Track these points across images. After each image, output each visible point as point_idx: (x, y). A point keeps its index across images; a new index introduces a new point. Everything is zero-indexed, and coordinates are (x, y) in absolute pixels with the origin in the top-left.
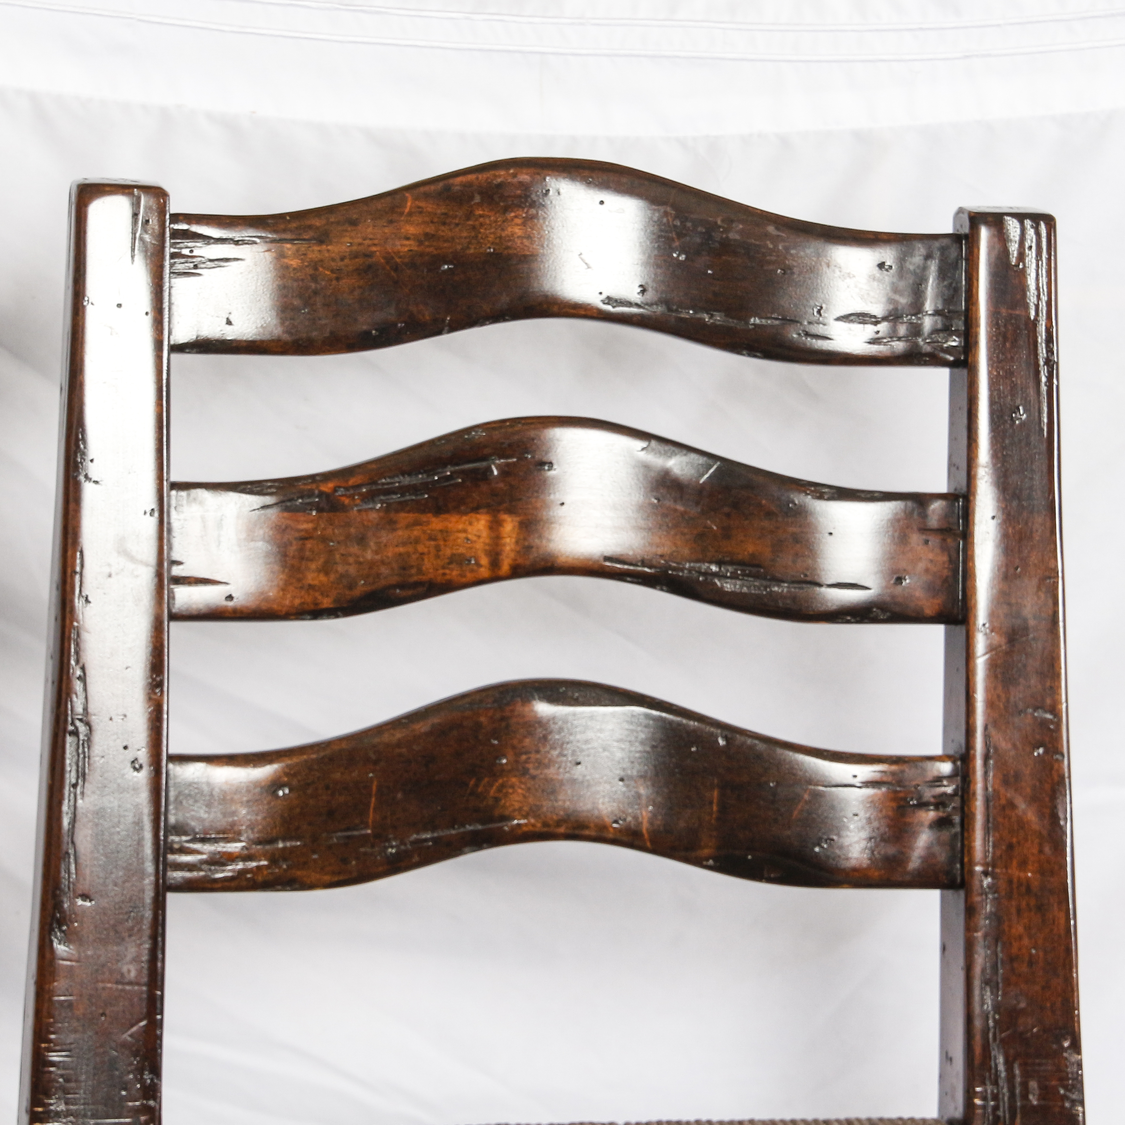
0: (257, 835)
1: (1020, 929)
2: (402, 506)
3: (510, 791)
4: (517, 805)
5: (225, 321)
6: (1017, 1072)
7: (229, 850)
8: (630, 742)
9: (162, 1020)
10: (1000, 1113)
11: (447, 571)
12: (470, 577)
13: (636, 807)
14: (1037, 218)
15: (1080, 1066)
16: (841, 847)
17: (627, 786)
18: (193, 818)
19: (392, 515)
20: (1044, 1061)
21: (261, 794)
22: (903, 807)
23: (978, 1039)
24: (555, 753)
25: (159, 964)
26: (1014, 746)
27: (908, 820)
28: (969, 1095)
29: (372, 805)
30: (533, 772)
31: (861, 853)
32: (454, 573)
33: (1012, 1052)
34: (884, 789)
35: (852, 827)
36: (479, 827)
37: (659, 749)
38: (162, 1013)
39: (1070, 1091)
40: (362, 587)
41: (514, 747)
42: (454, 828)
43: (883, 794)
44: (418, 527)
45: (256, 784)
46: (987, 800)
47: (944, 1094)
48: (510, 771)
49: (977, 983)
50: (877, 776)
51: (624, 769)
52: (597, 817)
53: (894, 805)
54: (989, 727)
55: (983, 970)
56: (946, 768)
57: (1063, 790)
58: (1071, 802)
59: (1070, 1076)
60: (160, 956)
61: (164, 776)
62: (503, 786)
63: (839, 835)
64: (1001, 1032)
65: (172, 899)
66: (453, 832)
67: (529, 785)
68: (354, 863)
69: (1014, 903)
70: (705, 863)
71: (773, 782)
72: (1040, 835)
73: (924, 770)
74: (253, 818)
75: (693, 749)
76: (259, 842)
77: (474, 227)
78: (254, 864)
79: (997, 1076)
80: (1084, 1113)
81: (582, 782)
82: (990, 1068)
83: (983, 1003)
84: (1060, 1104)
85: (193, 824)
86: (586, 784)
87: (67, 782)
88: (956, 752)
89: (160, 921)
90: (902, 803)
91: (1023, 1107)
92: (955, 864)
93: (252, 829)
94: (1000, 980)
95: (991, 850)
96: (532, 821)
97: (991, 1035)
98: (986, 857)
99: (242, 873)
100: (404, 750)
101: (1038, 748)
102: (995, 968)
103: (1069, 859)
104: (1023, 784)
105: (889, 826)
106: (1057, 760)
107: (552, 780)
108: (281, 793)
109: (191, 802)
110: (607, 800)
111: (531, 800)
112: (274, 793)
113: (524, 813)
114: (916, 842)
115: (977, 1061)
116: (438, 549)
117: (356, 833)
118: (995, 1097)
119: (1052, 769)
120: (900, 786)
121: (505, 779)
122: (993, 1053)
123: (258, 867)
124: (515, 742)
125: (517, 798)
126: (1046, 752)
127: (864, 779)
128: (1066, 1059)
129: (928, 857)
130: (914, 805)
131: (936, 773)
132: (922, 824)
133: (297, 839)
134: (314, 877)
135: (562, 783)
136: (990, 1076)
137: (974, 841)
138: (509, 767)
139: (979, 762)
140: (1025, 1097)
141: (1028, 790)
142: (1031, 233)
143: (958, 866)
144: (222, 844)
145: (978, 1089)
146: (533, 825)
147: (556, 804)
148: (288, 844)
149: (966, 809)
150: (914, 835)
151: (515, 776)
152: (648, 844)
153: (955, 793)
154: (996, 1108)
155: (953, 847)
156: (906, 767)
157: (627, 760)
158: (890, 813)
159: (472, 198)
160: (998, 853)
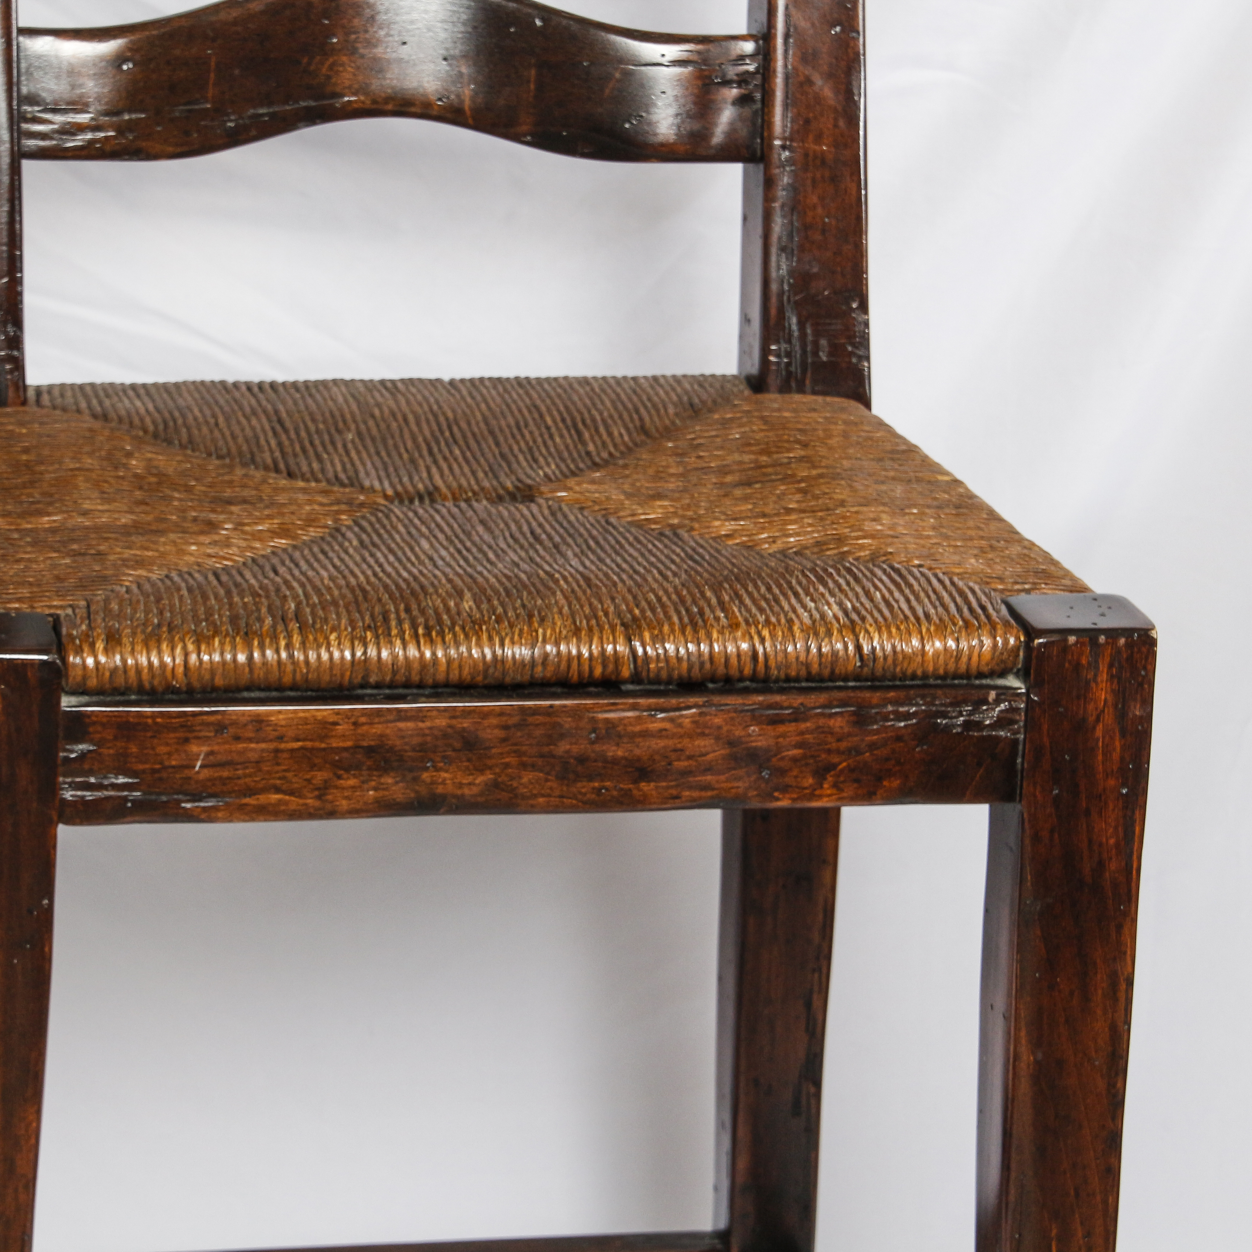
0: (104, 107)
1: (815, 199)
3: (341, 69)
4: (347, 83)
6: (809, 331)
7: (79, 121)
8: (452, 22)
9: (21, 278)
10: (793, 369)
13: (459, 85)
15: (867, 324)
16: (650, 124)
17: (450, 65)
18: (43, 89)
20: (834, 321)
21: (106, 68)
22: (708, 85)
23: (774, 300)
24: (382, 33)
25: (18, 226)
26: (813, 25)
27: (713, 97)
28: (765, 351)
29: (211, 82)
30: (362, 51)
31: (668, 128)
33: (804, 313)
34: (690, 69)
35: (660, 104)
36: (312, 103)
37: (480, 30)
38: (21, 271)
39: (857, 348)
41: (343, 27)
42: (289, 105)
43: (690, 73)
45: (102, 58)
46: (787, 77)
47: (743, 352)
48: (340, 50)
49: (774, 250)
50: (684, 56)
51: (447, 49)
52: (422, 95)
53: (700, 83)
54: (790, 7)
55: (780, 238)
56: (749, 47)
57: (856, 65)
58: (865, 79)
59: (857, 334)
60: (18, 218)
61: (15, 48)
62: (333, 64)
63: (648, 112)
64: (795, 294)
65: (27, 165)
66: (288, 108)
67: (358, 64)
68: (195, 135)
69: (809, 175)
70: (523, 139)
71: (586, 61)
72: (835, 110)
73: (728, 49)
74: (100, 90)
75: (512, 30)
76: (107, 113)
78: (102, 135)
79: (790, 335)
80: (869, 368)
81: (408, 62)
82: (784, 327)
83: (779, 268)
84: (847, 360)
85: (44, 95)
86: (411, 62)
88: (759, 32)
89: (17, 187)
90: (707, 81)
91: (813, 363)
92: (755, 138)
93: (99, 101)
94: (795, 248)
95: (789, 125)
96: (362, 98)
97: (785, 298)
98: (784, 131)
99: (92, 142)
100: (239, 29)
101: (835, 27)
102: (790, 236)
103: (861, 133)
104: (821, 62)
105: (695, 103)
106: (853, 38)
107: (380, 59)
108: (125, 67)
109: (41, 73)
110: (431, 78)
111: (360, 78)
112: (119, 67)
113: (353, 90)
114: (719, 118)
115: (772, 322)
117: (196, 107)
118: (788, 354)
119: (848, 46)
120: (705, 65)
121: (335, 58)
122: (787, 314)
123: (106, 137)
124: (345, 21)
125: (348, 76)
126: (842, 30)
127: (671, 59)
128: (854, 318)
129: (731, 133)
130: (718, 83)
131: (739, 52)
132: (724, 101)
133: (141, 111)
134: (159, 148)
135: (388, 61)
136: (784, 336)
137: (774, 117)
138: (339, 47)
139: (780, 41)
140: (816, 353)
141: (825, 67)
143: (759, 141)
144: (72, 115)
145: (773, 347)
146: (363, 102)
147: (384, 83)
148: (134, 116)
149: (766, 85)
150: (719, 110)
151: (345, 55)
152: (470, 121)
153: (757, 71)
154: (788, 364)
155: (754, 124)
156: (711, 47)
157: (450, 40)
158: (696, 91)
160: (796, 127)
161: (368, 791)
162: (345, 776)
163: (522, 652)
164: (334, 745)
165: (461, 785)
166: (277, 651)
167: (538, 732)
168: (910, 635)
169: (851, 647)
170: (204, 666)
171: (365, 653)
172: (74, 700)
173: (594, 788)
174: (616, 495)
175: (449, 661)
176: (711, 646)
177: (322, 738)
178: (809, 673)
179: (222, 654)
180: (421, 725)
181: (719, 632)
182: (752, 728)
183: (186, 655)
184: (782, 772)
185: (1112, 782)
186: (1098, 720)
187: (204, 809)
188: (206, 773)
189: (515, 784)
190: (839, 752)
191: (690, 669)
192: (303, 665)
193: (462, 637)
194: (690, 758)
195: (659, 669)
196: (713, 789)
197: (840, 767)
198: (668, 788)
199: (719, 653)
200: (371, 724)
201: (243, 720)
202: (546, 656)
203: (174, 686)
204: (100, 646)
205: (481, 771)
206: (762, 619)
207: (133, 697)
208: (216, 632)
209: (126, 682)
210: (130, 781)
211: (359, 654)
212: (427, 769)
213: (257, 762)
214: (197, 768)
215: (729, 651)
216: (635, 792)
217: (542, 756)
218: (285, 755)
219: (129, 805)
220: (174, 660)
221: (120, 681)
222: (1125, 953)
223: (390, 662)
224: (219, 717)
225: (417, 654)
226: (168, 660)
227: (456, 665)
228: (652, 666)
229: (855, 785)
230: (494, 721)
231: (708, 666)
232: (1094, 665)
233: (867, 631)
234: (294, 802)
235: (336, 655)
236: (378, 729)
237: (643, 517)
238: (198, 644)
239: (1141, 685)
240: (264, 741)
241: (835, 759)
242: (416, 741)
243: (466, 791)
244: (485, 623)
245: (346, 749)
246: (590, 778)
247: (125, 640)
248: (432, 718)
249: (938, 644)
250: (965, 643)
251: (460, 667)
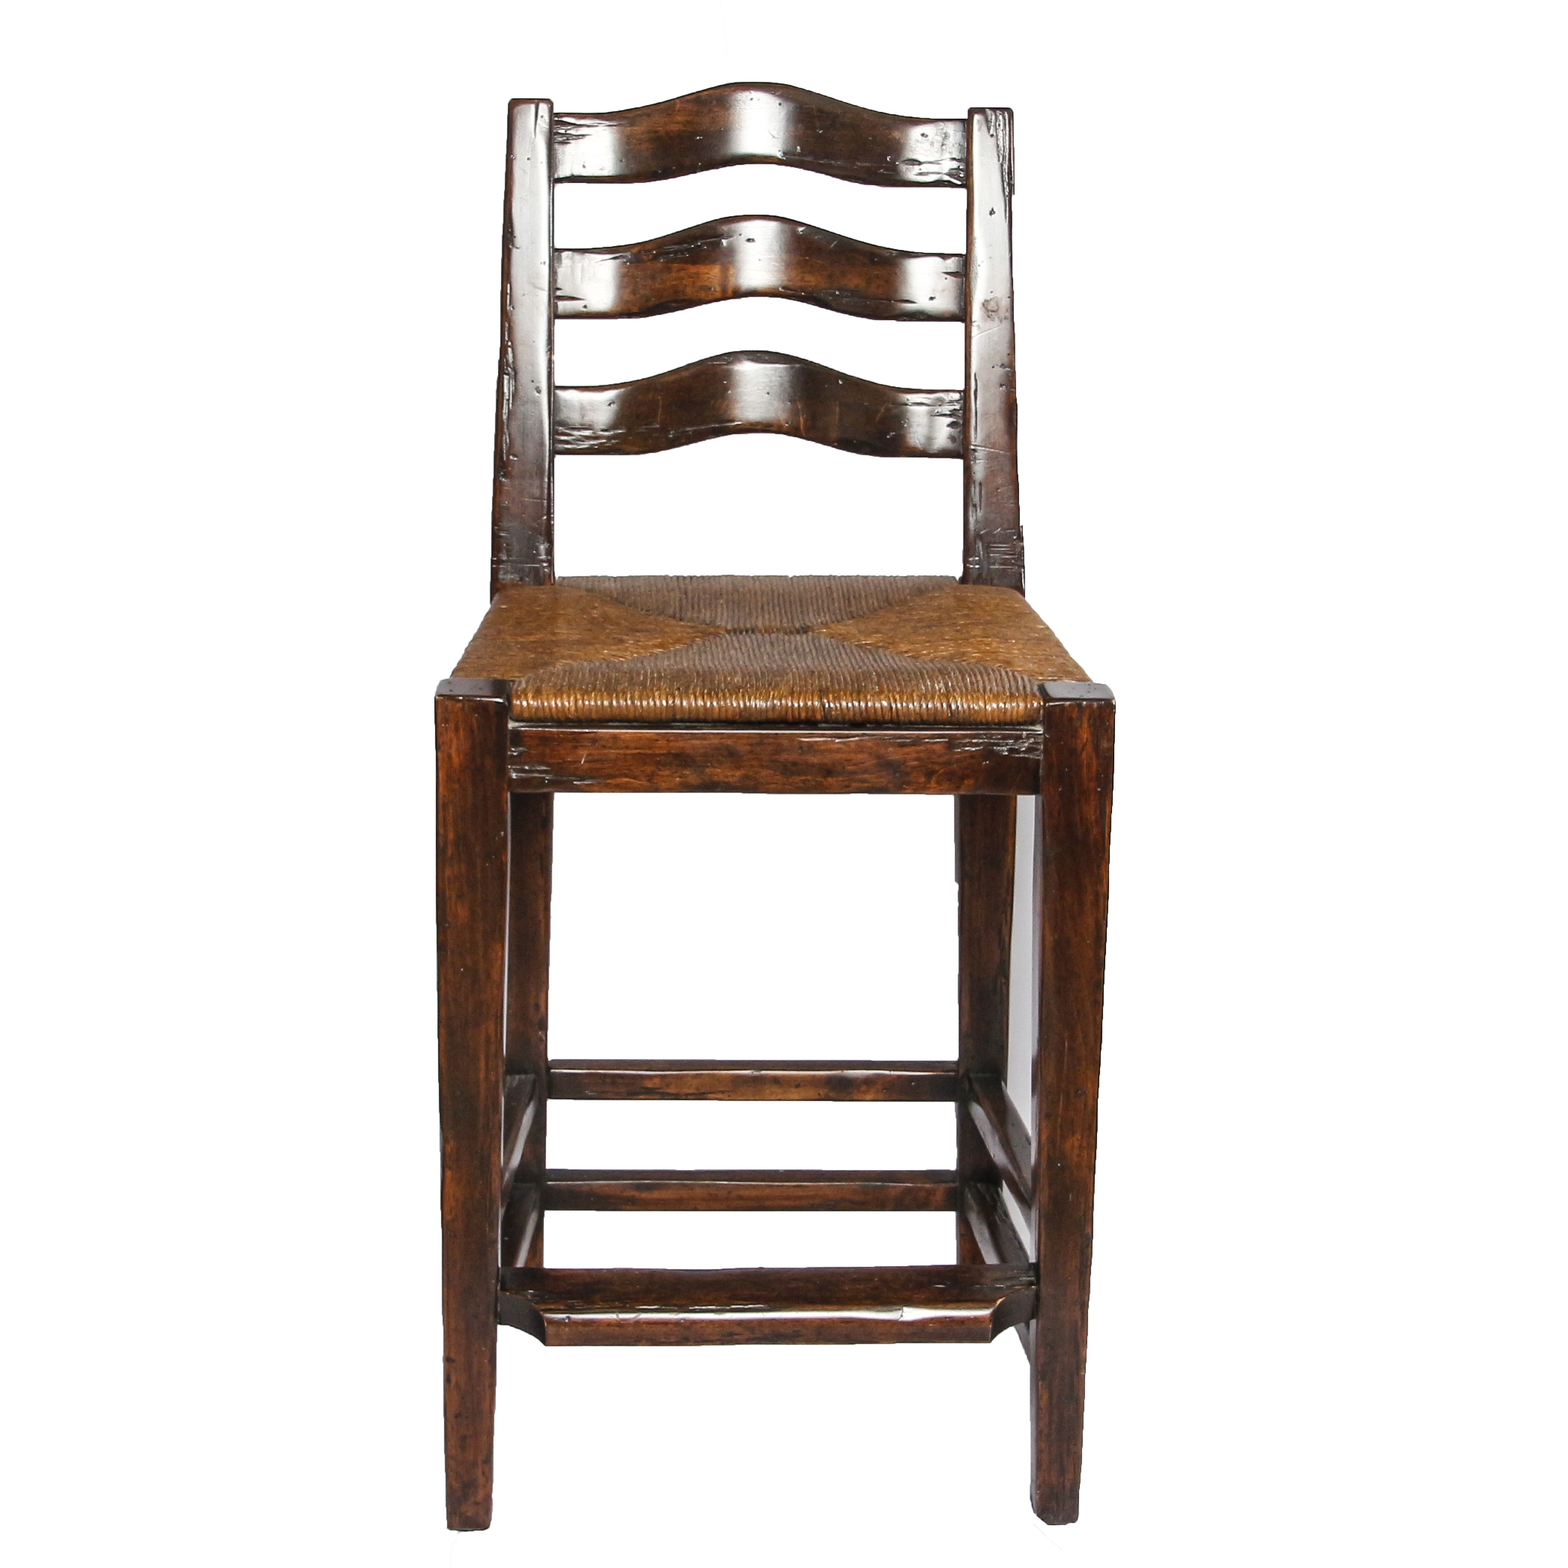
2: (674, 261)
5: (582, 166)
7: (587, 434)
10: (981, 572)
11: (699, 294)
12: (710, 297)
13: (797, 416)
14: (1003, 110)
15: (1023, 548)
17: (793, 405)
18: (569, 418)
19: (669, 265)
20: (1003, 546)
22: (934, 416)
23: (970, 534)
24: (756, 388)
27: (935, 423)
28: (965, 562)
29: (660, 412)
30: (744, 398)
32: (702, 295)
33: (986, 541)
36: (716, 425)
40: (653, 301)
44: (683, 271)
49: (970, 506)
50: (921, 400)
52: (777, 421)
53: (929, 415)
55: (973, 499)
56: (956, 396)
61: (555, 396)
62: (728, 404)
65: (558, 459)
66: (703, 427)
67: (742, 405)
68: (651, 442)
71: (867, 401)
73: (944, 397)
75: (826, 386)
76: (603, 430)
77: (713, 118)
78: (599, 441)
79: (979, 552)
80: (1024, 572)
82: (975, 548)
83: (972, 516)
84: (1011, 567)
85: (570, 421)
87: (505, 398)
89: (552, 469)
92: (961, 445)
93: (603, 424)
94: (982, 505)
96: (743, 422)
97: (976, 532)
99: (594, 445)
100: (676, 384)
101: (1004, 386)
106: (1013, 391)
108: (612, 406)
109: (568, 410)
110: (782, 412)
113: (739, 418)
115: (969, 546)
116: (694, 283)
117: (651, 427)
118: (978, 564)
119: (1010, 396)
122: (977, 542)
123: (600, 443)
127: (914, 402)
128: (1015, 544)
129: (946, 442)
131: (951, 399)
132: (942, 425)
133: (622, 429)
134: (630, 448)
136: (975, 553)
138: (732, 395)
140: (994, 564)
142: (1001, 117)
143: (963, 446)
144: (583, 431)
145: (970, 560)
146: (745, 425)
148: (617, 432)
149: (966, 417)
150: (939, 430)
152: (804, 434)
153: (961, 409)
154: (979, 568)
155: (960, 438)
156: (937, 395)
159: (711, 102)
161: (676, 778)
162: (663, 769)
163: (761, 704)
164: (657, 752)
165: (727, 777)
166: (626, 700)
167: (770, 748)
168: (978, 699)
169: (945, 705)
170: (585, 707)
171: (673, 702)
172: (517, 724)
173: (801, 780)
174: (854, 631)
175: (720, 708)
176: (867, 704)
177: (650, 748)
178: (922, 720)
179: (596, 702)
180: (705, 742)
181: (871, 695)
182: (890, 749)
183: (576, 701)
184: (908, 774)
185: (1092, 784)
186: (1083, 749)
187: (586, 785)
188: (587, 765)
189: (757, 776)
190: (938, 763)
191: (854, 715)
192: (639, 708)
193: (728, 695)
194: (855, 765)
195: (837, 715)
196: (868, 782)
197: (940, 772)
198: (843, 781)
199: (871, 707)
200: (677, 741)
201: (607, 736)
202: (774, 706)
203: (570, 718)
204: (530, 695)
205: (738, 768)
206: (898, 689)
207: (549, 724)
208: (594, 689)
209: (544, 715)
210: (546, 768)
211: (670, 702)
212: (708, 767)
213: (615, 760)
214: (582, 762)
215: (876, 706)
216: (824, 782)
217: (772, 761)
218: (629, 757)
219: (546, 781)
220: (569, 704)
221: (541, 714)
222: (1102, 881)
223: (687, 707)
224: (593, 735)
225: (702, 704)
226: (566, 704)
227: (724, 709)
228: (833, 713)
229: (948, 782)
230: (745, 741)
231: (864, 714)
232: (1080, 718)
233: (954, 697)
234: (636, 782)
235: (658, 703)
236: (681, 744)
237: (864, 642)
238: (583, 696)
239: (1106, 730)
240: (617, 748)
241: (937, 767)
242: (702, 751)
243: (731, 780)
244: (743, 688)
245: (663, 754)
246: (799, 774)
247: (544, 693)
248: (710, 739)
249: (995, 706)
250: (1009, 705)
251: (727, 711)
